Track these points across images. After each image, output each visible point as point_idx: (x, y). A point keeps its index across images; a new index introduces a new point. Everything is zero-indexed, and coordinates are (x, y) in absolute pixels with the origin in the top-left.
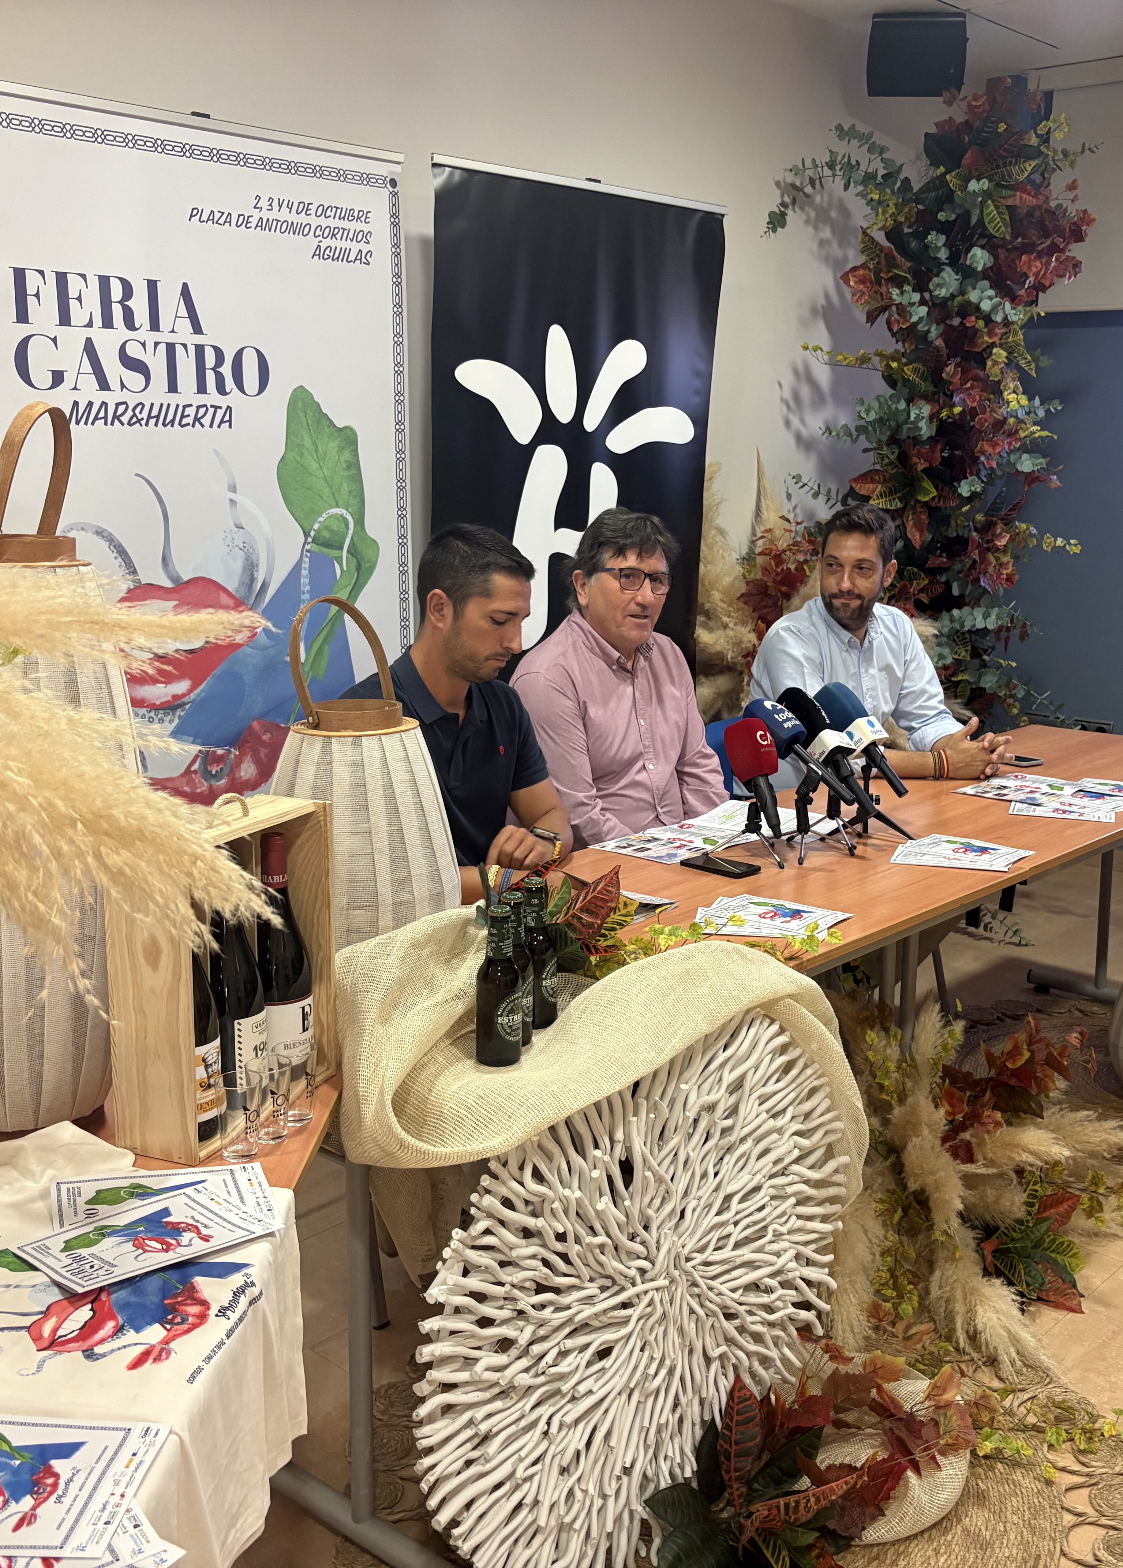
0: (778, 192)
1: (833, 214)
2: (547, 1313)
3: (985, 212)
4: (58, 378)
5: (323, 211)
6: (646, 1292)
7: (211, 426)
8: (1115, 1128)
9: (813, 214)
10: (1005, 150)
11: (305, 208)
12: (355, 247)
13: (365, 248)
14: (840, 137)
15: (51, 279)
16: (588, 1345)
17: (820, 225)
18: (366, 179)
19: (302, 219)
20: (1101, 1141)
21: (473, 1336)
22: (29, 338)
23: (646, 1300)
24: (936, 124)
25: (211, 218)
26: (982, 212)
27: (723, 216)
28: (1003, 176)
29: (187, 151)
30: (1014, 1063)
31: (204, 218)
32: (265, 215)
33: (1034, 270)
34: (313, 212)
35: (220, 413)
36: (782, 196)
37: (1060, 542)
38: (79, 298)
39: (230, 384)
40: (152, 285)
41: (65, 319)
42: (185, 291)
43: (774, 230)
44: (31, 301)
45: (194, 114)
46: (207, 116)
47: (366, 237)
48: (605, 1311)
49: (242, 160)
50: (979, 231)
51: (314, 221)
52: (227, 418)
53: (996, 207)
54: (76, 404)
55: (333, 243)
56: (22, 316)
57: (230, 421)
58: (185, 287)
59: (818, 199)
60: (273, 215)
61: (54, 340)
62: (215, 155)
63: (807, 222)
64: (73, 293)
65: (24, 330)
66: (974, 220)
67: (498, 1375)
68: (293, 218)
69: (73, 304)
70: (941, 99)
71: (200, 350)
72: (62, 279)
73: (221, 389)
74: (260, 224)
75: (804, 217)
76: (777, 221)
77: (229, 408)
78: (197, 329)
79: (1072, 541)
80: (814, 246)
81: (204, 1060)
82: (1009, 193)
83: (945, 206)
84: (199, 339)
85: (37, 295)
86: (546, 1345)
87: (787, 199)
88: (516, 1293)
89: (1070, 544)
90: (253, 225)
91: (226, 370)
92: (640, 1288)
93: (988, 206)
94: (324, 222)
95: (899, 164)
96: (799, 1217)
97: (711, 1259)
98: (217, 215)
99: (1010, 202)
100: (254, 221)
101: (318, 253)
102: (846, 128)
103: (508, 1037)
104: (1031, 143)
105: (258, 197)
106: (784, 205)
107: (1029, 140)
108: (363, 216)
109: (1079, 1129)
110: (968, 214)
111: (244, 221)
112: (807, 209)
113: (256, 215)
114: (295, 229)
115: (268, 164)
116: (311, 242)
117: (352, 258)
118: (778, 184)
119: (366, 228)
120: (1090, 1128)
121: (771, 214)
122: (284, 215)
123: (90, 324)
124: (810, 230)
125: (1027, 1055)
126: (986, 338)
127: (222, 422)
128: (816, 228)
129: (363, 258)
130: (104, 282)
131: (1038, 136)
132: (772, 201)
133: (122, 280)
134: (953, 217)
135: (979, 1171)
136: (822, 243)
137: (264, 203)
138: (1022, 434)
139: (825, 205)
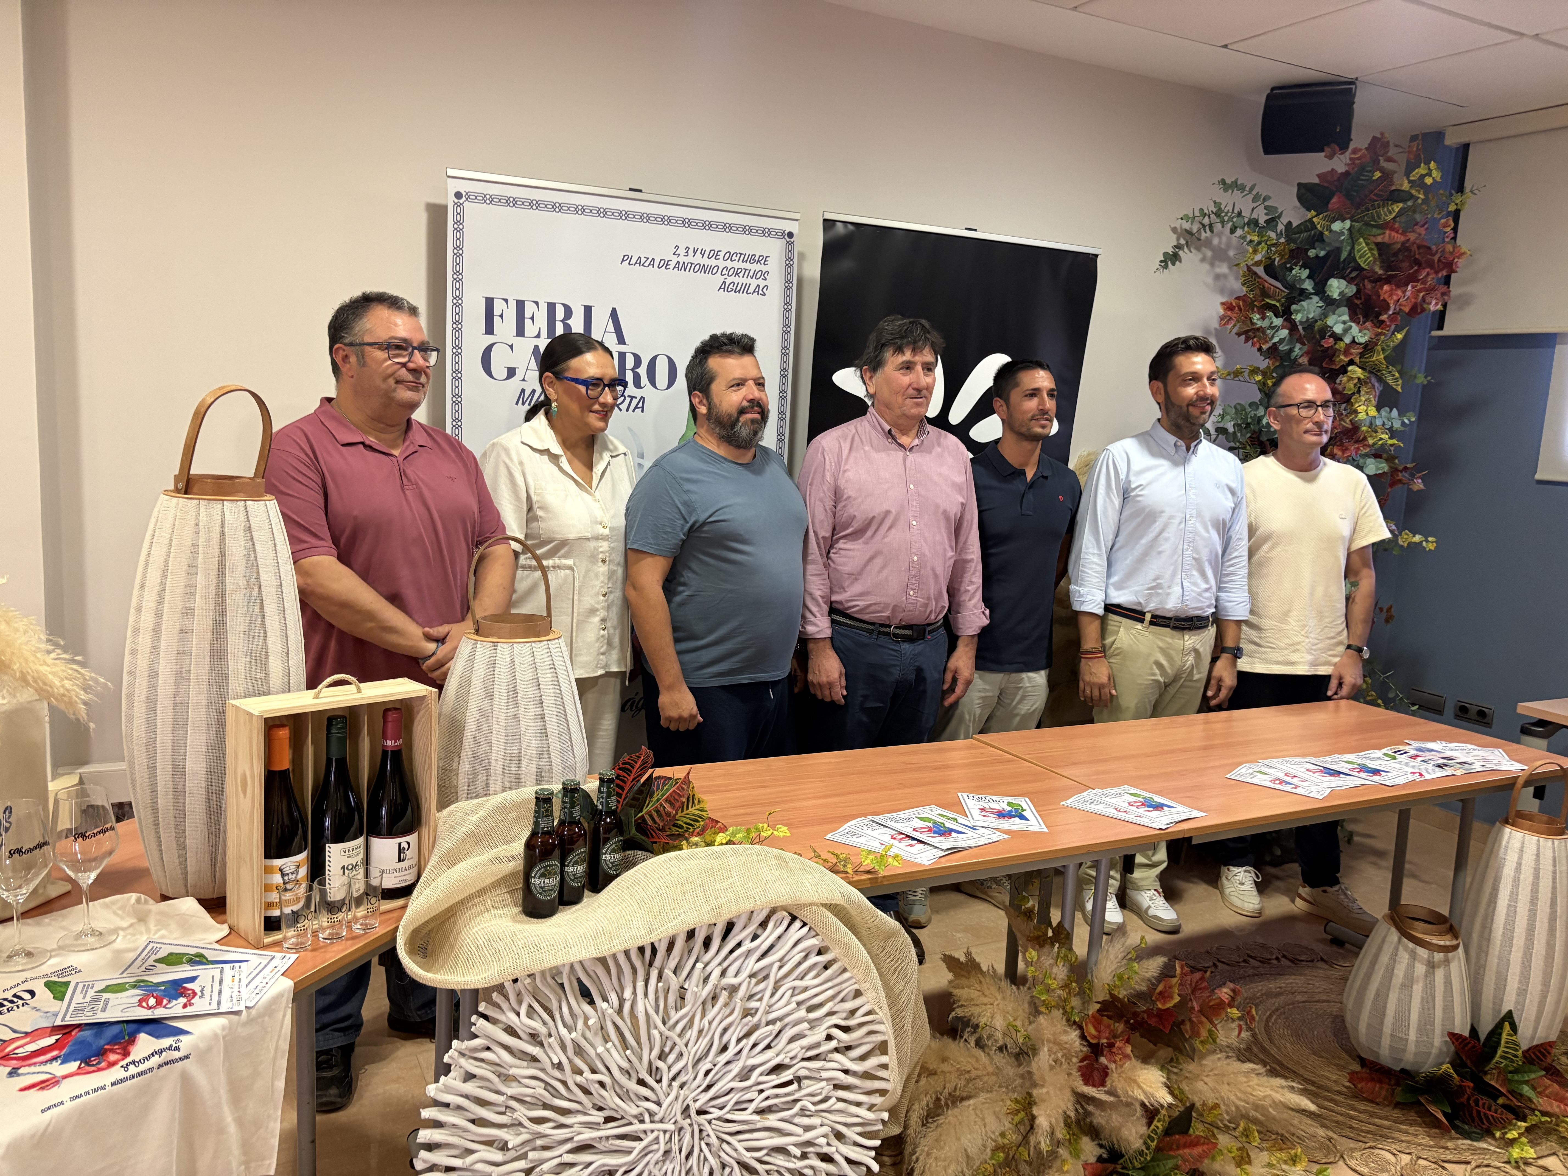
0: (1175, 236)
1: (1231, 253)
2: (544, 1128)
3: (1357, 248)
4: (511, 372)
5: (730, 256)
6: (652, 1131)
7: (627, 410)
8: (1283, 1087)
9: (1209, 254)
10: (1375, 195)
11: (715, 254)
12: (754, 283)
13: (762, 283)
14: (1225, 190)
15: (513, 305)
16: (590, 1164)
17: (1217, 263)
18: (767, 233)
19: (713, 262)
20: (1265, 1097)
21: (466, 1131)
22: (493, 344)
23: (651, 1137)
24: (1319, 176)
25: (639, 261)
26: (1353, 248)
27: (1097, 256)
28: (1373, 217)
29: (624, 215)
30: (1164, 1004)
31: (633, 262)
32: (682, 259)
33: (1395, 298)
34: (721, 257)
35: (635, 402)
36: (1178, 239)
37: (1417, 538)
38: (532, 318)
39: (644, 380)
40: (588, 310)
41: (520, 332)
42: (614, 314)
43: (1166, 267)
44: (497, 320)
45: (631, 190)
46: (640, 191)
47: (764, 275)
48: (607, 1138)
49: (666, 220)
50: (1352, 264)
51: (722, 264)
52: (640, 405)
53: (1367, 244)
54: (523, 391)
55: (736, 280)
56: (489, 330)
57: (643, 407)
58: (614, 310)
59: (1216, 241)
60: (690, 259)
61: (511, 347)
62: (645, 218)
63: (1203, 260)
64: (528, 314)
65: (490, 339)
66: (1344, 255)
67: (493, 1168)
68: (705, 261)
69: (528, 322)
70: (1323, 154)
71: (622, 356)
72: (520, 305)
73: (637, 384)
74: (677, 266)
75: (1200, 256)
76: (1171, 259)
77: (643, 398)
78: (621, 340)
79: (1430, 539)
80: (1210, 280)
81: (280, 870)
82: (1379, 231)
83: (1317, 244)
84: (622, 348)
85: (501, 316)
86: (547, 1154)
87: (1182, 241)
88: (513, 1104)
89: (1427, 541)
90: (672, 267)
91: (642, 371)
92: (648, 1126)
93: (1360, 244)
94: (729, 264)
95: (1280, 211)
96: (840, 1100)
97: (729, 1117)
98: (643, 260)
99: (1379, 239)
100: (672, 264)
101: (723, 287)
102: (1228, 181)
103: (539, 896)
104: (1403, 188)
105: (677, 247)
106: (1178, 247)
107: (1402, 185)
108: (763, 260)
109: (1244, 1079)
110: (1338, 250)
111: (665, 264)
112: (1204, 249)
113: (675, 259)
114: (704, 269)
115: (687, 223)
116: (719, 279)
117: (751, 290)
118: (1174, 230)
119: (764, 269)
120: (1255, 1080)
121: (1165, 254)
122: (698, 259)
123: (538, 336)
124: (1206, 266)
125: (1177, 999)
126: (1342, 357)
127: (636, 407)
128: (1212, 265)
129: (760, 291)
130: (551, 307)
131: (1410, 182)
132: (1168, 244)
133: (565, 306)
134: (1322, 253)
135: (1098, 1096)
136: (1218, 277)
137: (682, 251)
138: (1371, 441)
139: (1223, 246)
